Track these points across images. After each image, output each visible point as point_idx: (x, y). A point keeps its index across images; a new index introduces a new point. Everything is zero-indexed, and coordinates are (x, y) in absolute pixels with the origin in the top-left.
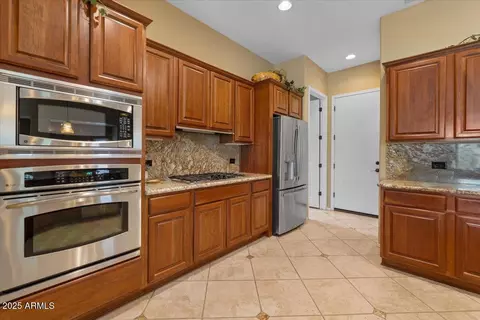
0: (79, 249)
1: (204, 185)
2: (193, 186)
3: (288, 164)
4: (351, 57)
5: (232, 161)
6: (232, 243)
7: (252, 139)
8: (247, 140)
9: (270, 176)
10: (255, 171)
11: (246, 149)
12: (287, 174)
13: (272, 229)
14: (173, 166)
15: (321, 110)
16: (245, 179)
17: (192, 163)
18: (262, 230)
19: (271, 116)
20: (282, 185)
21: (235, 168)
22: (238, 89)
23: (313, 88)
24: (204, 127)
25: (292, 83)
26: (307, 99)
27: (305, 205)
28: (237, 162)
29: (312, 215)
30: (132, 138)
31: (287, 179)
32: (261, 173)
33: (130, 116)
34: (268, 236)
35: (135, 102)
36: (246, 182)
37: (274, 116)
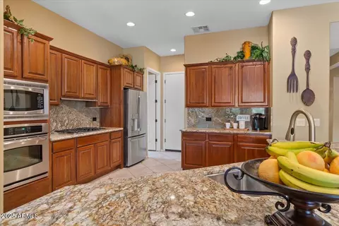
0: (18, 171)
1: (82, 135)
2: (75, 135)
3: (133, 120)
4: (173, 50)
5: (94, 119)
6: (99, 171)
7: (109, 104)
8: (105, 105)
9: (122, 129)
10: (111, 125)
11: (105, 111)
12: (133, 127)
13: (124, 164)
14: (55, 124)
15: (156, 82)
16: (107, 131)
17: (67, 122)
18: (117, 164)
19: (122, 89)
20: (130, 134)
21: (97, 124)
22: (100, 71)
23: (150, 67)
24: (78, 98)
25: (136, 66)
26: (146, 75)
27: (145, 149)
28: (98, 120)
29: (150, 154)
30: (43, 108)
31: (133, 130)
32: (116, 127)
33: (42, 95)
34: (121, 168)
35: (45, 87)
36: (107, 133)
37: (124, 89)
